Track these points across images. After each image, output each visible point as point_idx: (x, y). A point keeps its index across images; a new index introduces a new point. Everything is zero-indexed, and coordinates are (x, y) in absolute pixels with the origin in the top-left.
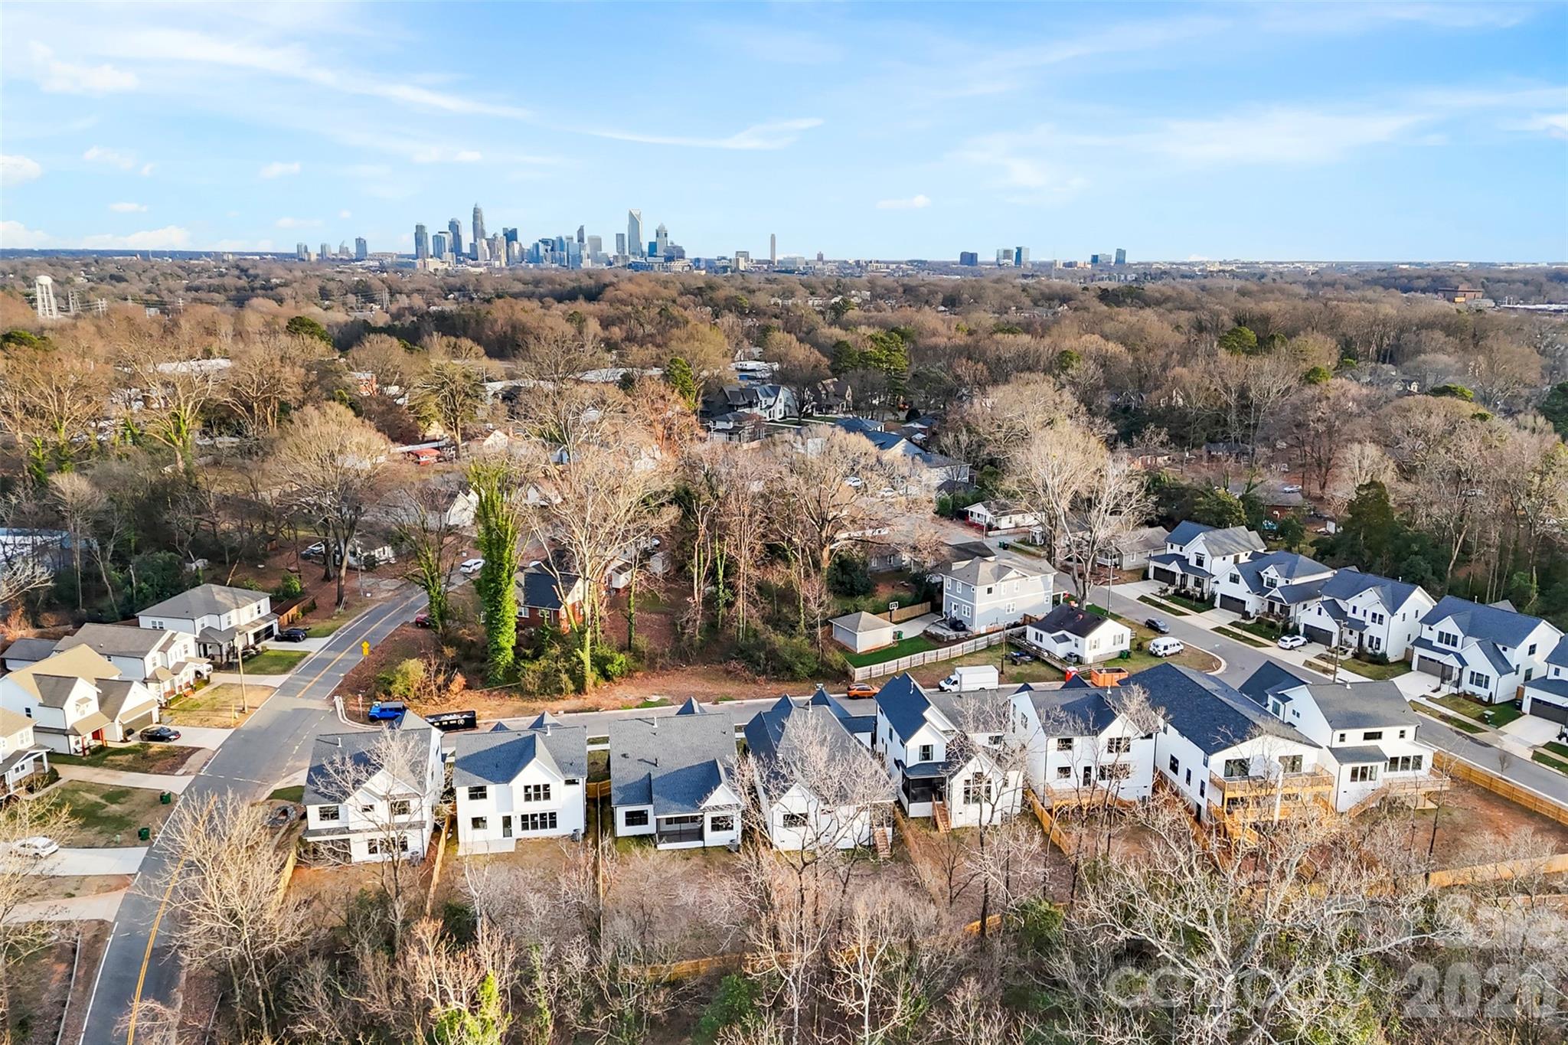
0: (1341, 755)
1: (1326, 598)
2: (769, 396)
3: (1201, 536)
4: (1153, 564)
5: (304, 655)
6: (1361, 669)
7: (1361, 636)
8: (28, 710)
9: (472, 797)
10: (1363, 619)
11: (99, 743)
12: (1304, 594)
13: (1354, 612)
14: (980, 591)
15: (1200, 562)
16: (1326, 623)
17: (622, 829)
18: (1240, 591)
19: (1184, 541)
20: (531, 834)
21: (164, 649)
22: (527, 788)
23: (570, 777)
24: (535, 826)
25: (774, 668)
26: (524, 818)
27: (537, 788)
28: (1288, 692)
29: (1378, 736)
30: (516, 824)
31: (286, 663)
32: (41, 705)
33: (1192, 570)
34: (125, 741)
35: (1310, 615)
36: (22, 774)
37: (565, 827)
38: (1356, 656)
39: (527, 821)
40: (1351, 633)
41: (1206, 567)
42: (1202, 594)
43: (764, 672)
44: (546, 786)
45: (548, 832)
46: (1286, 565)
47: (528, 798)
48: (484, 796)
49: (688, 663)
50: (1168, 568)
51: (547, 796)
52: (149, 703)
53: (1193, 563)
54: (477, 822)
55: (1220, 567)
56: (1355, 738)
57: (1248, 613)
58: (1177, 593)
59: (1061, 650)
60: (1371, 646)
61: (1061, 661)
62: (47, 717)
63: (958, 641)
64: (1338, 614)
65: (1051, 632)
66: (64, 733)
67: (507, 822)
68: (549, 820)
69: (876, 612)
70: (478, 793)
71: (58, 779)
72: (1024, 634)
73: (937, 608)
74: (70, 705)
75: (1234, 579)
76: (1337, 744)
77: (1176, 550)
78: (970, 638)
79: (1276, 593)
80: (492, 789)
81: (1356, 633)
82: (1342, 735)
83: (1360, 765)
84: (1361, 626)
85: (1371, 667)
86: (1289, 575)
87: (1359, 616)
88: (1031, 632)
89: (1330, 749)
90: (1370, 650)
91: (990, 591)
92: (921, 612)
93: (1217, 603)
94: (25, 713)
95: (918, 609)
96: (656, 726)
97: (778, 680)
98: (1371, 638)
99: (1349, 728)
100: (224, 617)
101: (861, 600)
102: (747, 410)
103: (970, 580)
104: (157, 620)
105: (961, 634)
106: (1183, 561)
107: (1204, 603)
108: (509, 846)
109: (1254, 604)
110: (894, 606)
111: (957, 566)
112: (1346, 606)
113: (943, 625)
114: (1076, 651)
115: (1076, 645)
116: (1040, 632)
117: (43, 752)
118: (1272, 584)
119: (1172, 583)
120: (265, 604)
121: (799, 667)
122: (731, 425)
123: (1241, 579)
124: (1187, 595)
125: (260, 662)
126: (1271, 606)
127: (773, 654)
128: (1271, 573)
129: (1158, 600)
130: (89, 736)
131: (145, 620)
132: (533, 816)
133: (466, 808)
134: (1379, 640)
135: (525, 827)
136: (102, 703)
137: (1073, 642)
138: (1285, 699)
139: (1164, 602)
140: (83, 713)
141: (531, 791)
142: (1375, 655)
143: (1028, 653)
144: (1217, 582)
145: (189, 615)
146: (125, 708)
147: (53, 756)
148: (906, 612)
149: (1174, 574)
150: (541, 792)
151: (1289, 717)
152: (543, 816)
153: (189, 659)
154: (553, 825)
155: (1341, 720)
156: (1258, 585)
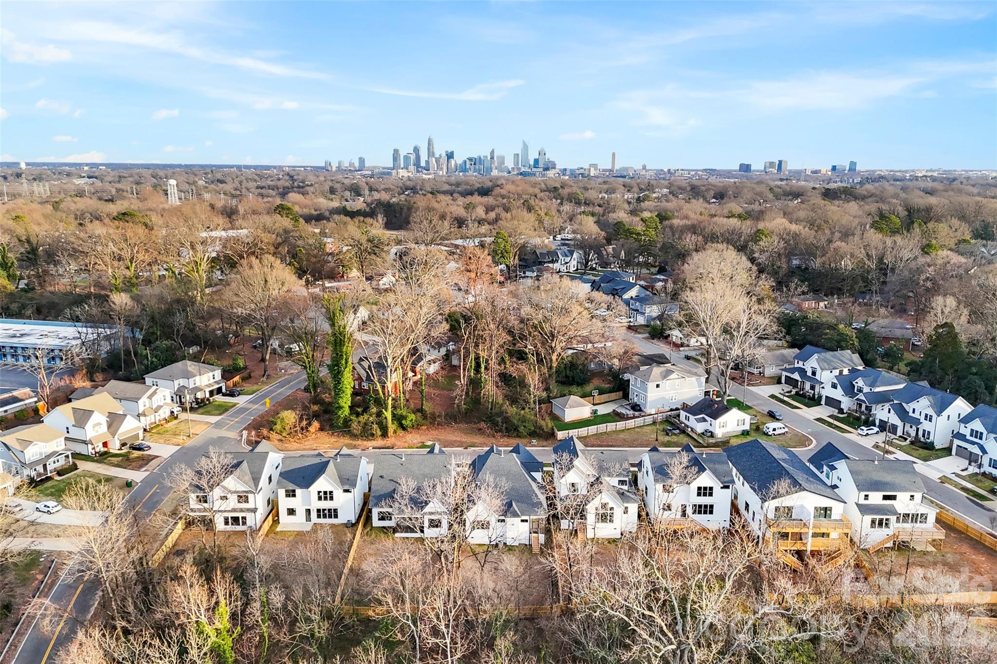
0: (864, 509)
1: (895, 402)
2: (566, 256)
3: (816, 356)
4: (784, 373)
5: (235, 405)
6: (915, 453)
7: (918, 429)
8: (67, 428)
9: (288, 496)
10: (919, 417)
11: (106, 449)
12: (882, 398)
13: (914, 412)
14: (651, 386)
15: (814, 373)
16: (894, 419)
17: (376, 523)
18: (838, 394)
19: (805, 360)
20: (322, 521)
21: (150, 397)
22: (319, 492)
23: (346, 488)
24: (325, 516)
25: (506, 428)
26: (319, 511)
27: (325, 493)
28: (836, 464)
29: (894, 498)
30: (314, 514)
31: (223, 409)
32: (73, 426)
33: (809, 379)
34: (121, 449)
35: (882, 413)
36: (57, 465)
37: (342, 519)
38: (912, 443)
39: (320, 513)
40: (911, 427)
41: (817, 377)
42: (814, 395)
43: (500, 431)
44: (331, 492)
45: (333, 521)
46: (871, 378)
47: (320, 498)
48: (294, 496)
49: (456, 422)
50: (792, 376)
51: (332, 498)
52: (138, 428)
53: (809, 374)
54: (291, 512)
55: (826, 377)
56: (876, 498)
57: (843, 409)
58: (797, 393)
59: (700, 428)
60: (924, 436)
61: (699, 435)
62: (75, 433)
63: (634, 417)
64: (903, 414)
65: (694, 415)
66: (85, 442)
67: (308, 511)
68: (333, 513)
69: (583, 396)
70: (291, 494)
71: (77, 469)
72: (679, 416)
73: (626, 396)
74: (89, 426)
75: (834, 386)
76: (862, 501)
77: (800, 365)
78: (643, 416)
79: (861, 396)
80: (299, 492)
81: (914, 428)
82: (866, 496)
83: (878, 517)
84: (917, 422)
85: (921, 451)
86: (872, 385)
87: (916, 415)
88: (683, 414)
89: (857, 504)
90: (922, 439)
91: (658, 386)
92: (615, 398)
93: (823, 402)
94: (66, 430)
95: (613, 396)
96: (403, 459)
97: (509, 436)
98: (924, 431)
99: (871, 491)
100: (191, 380)
101: (574, 389)
102: (551, 265)
103: (646, 378)
104: (155, 380)
105: (637, 414)
106: (802, 372)
107: (813, 401)
108: (308, 527)
109: (847, 403)
110: (595, 393)
111: (642, 368)
112: (909, 407)
113: (628, 407)
114: (711, 429)
115: (711, 425)
116: (688, 415)
117: (69, 453)
118: (860, 390)
119: (795, 386)
120: (218, 374)
121: (521, 429)
122: (535, 274)
123: (839, 386)
124: (804, 396)
125: (209, 408)
126: (860, 406)
127: (507, 420)
128: (860, 383)
129: (781, 397)
130: (101, 445)
131: (149, 380)
132: (324, 510)
133: (285, 503)
134: (929, 432)
135: (319, 516)
136: (109, 426)
137: (709, 422)
138: (833, 468)
139: (786, 399)
140: (97, 431)
141: (322, 494)
142: (926, 443)
143: (678, 428)
144: (823, 388)
145: (171, 378)
146: (121, 430)
147: (76, 455)
148: (605, 397)
149: (798, 381)
150: (327, 496)
151: (835, 482)
152: (330, 510)
153: (166, 404)
154: (336, 516)
155: (866, 485)
156: (850, 390)
